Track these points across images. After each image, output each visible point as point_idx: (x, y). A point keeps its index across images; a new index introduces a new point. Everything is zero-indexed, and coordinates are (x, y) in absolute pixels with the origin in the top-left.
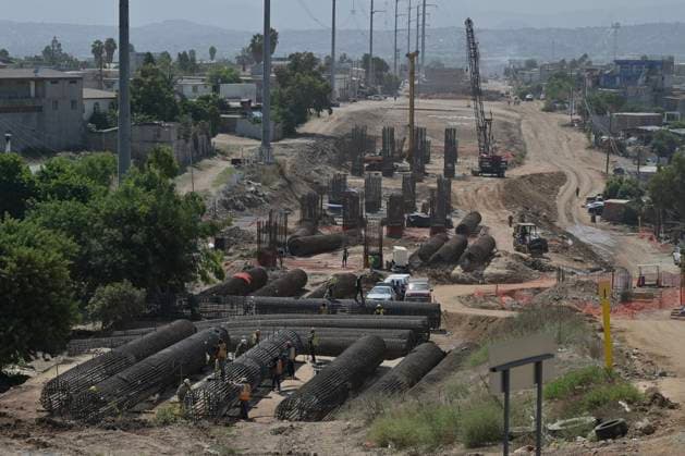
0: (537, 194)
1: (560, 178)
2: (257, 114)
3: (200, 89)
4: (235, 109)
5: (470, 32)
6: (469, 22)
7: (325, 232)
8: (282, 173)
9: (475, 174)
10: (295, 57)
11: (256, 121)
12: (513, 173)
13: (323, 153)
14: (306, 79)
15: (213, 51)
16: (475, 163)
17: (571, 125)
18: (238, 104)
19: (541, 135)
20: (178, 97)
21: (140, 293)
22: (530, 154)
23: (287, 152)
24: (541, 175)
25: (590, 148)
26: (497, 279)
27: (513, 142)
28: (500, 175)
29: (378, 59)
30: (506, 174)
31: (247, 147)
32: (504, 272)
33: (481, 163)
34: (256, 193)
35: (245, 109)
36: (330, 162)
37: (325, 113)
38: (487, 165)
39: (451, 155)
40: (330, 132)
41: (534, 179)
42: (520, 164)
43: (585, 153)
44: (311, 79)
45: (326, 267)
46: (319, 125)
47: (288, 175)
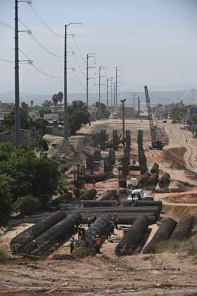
0: (177, 156)
1: (184, 150)
2: (60, 126)
3: (36, 116)
4: (51, 124)
5: (146, 91)
6: (146, 87)
7: (96, 173)
8: (73, 150)
9: (151, 148)
10: (74, 102)
11: (60, 129)
12: (166, 148)
13: (88, 142)
14: (80, 111)
15: (32, 102)
16: (150, 144)
17: (185, 128)
18: (52, 122)
19: (174, 133)
20: (29, 119)
21: (36, 200)
22: (170, 140)
23: (74, 141)
24: (177, 148)
25: (195, 137)
26: (174, 191)
27: (163, 135)
28: (161, 149)
29: (102, 104)
30: (164, 148)
31: (58, 139)
32: (177, 187)
33: (153, 144)
34: (64, 158)
35: (55, 124)
36: (91, 145)
37: (88, 125)
38: (155, 144)
39: (140, 141)
40: (89, 133)
41: (174, 150)
42: (167, 144)
43: (193, 139)
44: (82, 111)
45: (102, 187)
46: (85, 130)
47: (76, 150)
